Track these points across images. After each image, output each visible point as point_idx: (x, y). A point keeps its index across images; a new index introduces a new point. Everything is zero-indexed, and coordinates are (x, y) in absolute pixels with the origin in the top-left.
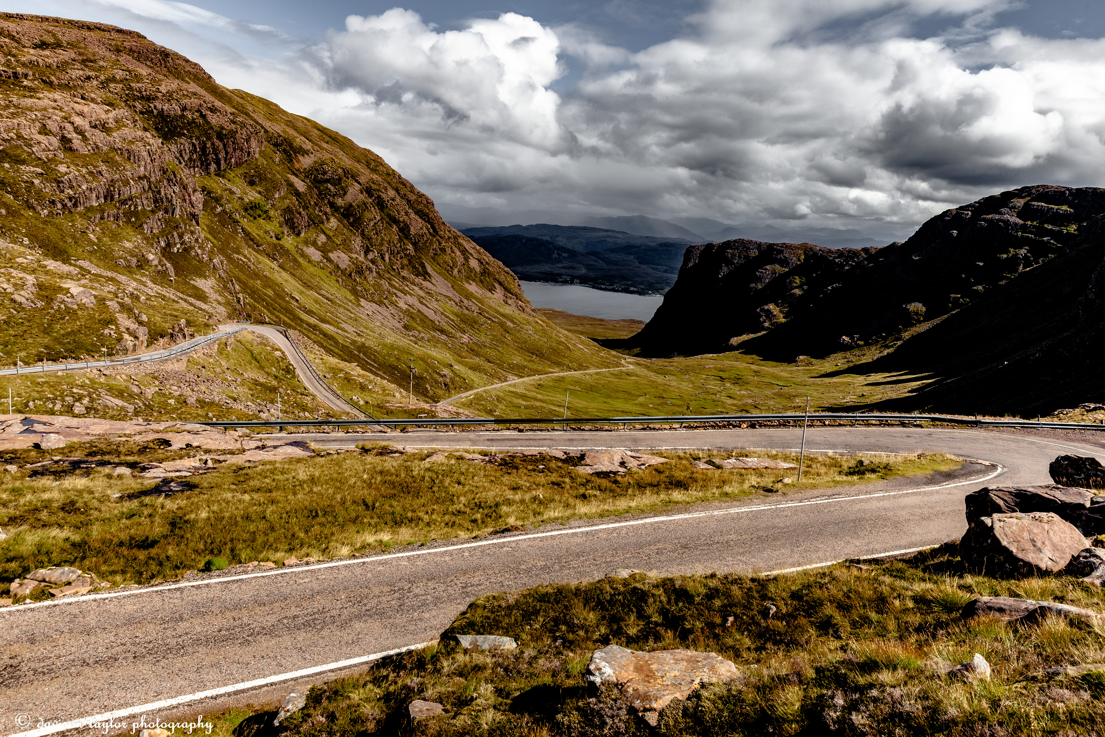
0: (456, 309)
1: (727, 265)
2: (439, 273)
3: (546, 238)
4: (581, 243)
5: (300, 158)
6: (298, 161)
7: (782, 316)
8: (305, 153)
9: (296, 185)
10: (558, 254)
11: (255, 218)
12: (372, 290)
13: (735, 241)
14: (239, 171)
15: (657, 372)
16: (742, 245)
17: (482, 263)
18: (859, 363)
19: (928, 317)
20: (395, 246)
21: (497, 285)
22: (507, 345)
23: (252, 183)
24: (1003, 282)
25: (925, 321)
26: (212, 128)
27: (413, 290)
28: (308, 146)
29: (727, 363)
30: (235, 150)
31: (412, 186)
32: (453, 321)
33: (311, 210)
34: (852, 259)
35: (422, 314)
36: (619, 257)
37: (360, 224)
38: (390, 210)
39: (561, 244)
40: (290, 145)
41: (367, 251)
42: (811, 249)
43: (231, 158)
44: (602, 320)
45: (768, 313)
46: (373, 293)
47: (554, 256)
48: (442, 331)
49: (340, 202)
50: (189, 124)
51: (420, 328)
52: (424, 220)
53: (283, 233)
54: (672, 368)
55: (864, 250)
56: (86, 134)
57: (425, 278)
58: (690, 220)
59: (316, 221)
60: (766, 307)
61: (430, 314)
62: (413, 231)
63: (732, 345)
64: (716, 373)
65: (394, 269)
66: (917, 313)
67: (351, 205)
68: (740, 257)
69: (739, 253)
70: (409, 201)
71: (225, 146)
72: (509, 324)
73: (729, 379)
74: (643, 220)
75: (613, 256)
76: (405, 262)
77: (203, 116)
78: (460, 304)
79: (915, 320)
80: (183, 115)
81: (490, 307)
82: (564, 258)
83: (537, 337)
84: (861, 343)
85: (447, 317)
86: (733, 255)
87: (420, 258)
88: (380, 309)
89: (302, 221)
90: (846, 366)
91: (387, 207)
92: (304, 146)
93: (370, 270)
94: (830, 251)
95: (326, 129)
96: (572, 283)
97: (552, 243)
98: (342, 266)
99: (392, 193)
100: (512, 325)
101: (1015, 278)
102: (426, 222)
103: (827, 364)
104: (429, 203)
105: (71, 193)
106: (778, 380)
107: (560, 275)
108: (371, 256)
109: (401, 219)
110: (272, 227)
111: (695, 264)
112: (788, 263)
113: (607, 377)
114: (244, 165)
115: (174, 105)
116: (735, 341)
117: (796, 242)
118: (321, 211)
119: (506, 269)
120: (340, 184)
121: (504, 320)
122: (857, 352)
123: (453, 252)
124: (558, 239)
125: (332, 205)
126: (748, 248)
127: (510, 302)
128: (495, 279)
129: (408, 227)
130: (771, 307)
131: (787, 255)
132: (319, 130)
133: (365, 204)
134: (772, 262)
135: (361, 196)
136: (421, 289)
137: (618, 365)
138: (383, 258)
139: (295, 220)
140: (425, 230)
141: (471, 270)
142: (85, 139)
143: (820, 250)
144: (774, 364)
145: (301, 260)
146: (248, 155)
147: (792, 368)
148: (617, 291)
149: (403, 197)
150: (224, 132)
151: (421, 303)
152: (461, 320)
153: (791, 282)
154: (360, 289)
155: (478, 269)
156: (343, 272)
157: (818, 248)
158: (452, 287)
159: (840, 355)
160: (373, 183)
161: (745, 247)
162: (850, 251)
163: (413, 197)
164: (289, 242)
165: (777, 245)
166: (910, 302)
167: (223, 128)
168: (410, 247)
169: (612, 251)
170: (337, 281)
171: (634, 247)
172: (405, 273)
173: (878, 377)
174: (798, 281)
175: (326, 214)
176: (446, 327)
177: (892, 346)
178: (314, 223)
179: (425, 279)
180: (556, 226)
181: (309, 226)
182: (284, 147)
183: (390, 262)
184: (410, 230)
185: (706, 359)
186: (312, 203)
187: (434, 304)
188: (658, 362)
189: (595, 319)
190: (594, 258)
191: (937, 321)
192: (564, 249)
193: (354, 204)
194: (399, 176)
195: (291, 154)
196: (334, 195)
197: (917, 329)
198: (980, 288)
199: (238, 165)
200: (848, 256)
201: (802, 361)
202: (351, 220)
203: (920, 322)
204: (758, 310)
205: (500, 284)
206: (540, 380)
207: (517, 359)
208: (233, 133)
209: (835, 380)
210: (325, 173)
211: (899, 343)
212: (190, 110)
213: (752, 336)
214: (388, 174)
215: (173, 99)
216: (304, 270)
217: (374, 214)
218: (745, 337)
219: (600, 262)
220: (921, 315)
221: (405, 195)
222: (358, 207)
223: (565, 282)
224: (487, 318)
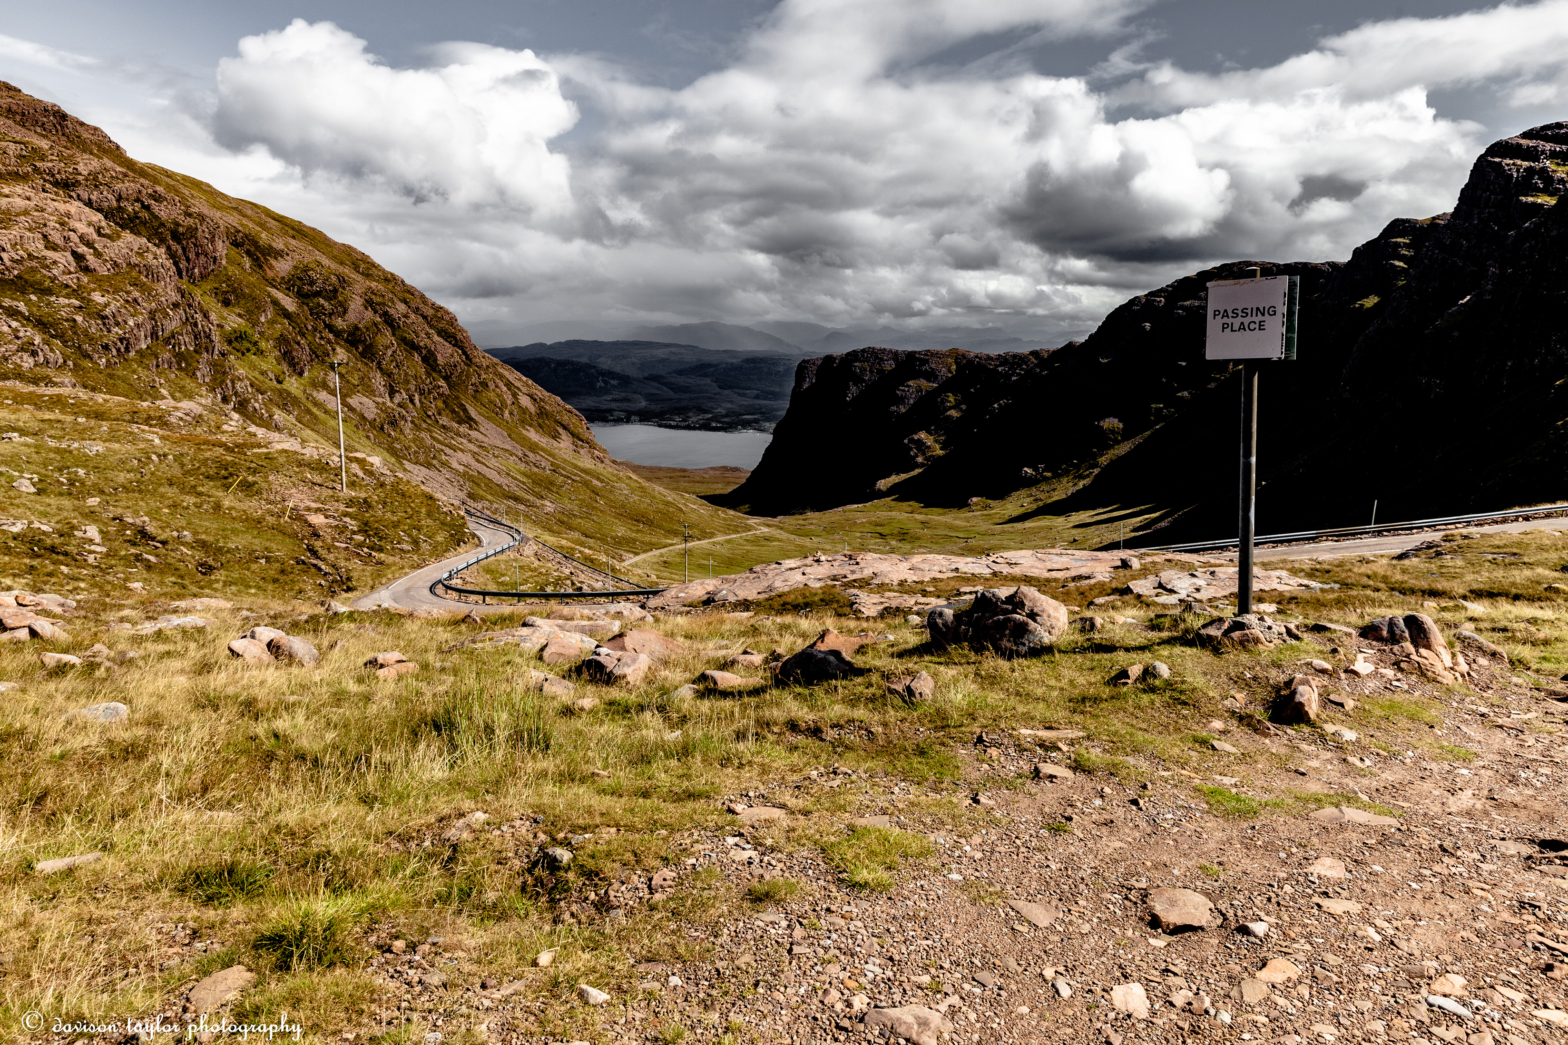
0: (522, 467)
1: (855, 384)
2: (488, 418)
3: (584, 360)
4: (634, 364)
5: (273, 262)
6: (271, 267)
7: (938, 446)
8: (278, 254)
9: (283, 302)
10: (604, 381)
11: (243, 354)
12: (414, 448)
13: (863, 351)
14: (208, 286)
15: (795, 532)
16: (872, 355)
17: (535, 400)
18: (1049, 501)
19: (1127, 435)
20: (423, 382)
21: (561, 430)
22: (602, 511)
23: (226, 303)
24: (1212, 385)
25: (1123, 441)
26: (163, 225)
27: (461, 443)
28: (279, 244)
29: (883, 515)
30: (197, 255)
31: (423, 296)
32: (524, 483)
33: (310, 338)
34: (1019, 366)
35: (484, 476)
36: (690, 381)
37: (373, 355)
38: (404, 331)
39: (605, 367)
40: (255, 243)
41: (392, 393)
42: (963, 355)
43: (194, 268)
44: (685, 471)
45: (920, 444)
46: (415, 452)
47: (598, 385)
48: (517, 499)
49: (339, 323)
50: (131, 220)
51: (489, 497)
52: (450, 343)
53: (284, 373)
54: (813, 527)
55: (1032, 353)
56: (96, 245)
57: (471, 426)
58: (781, 325)
59: (319, 353)
60: (916, 437)
61: (492, 475)
62: (441, 360)
63: (879, 490)
64: (872, 528)
65: (429, 416)
66: (1113, 431)
67: (356, 328)
68: (871, 371)
69: (871, 367)
70: (425, 317)
71: (184, 249)
72: (595, 482)
73: (892, 535)
74: (712, 328)
75: (682, 380)
76: (440, 404)
77: (147, 208)
78: (524, 459)
79: (1111, 439)
80: (120, 207)
81: (565, 460)
82: (613, 386)
83: (636, 498)
84: (1049, 474)
85: (516, 479)
86: (863, 370)
87: (457, 398)
88: (431, 473)
89: (302, 354)
90: (1034, 506)
91: (399, 327)
92: (274, 245)
93: (403, 418)
94: (989, 358)
95: (283, 217)
96: (628, 421)
97: (594, 367)
98: (370, 416)
99: (402, 307)
100: (599, 484)
101: (1226, 378)
102: (454, 345)
103: (1009, 506)
104: (453, 321)
105: (120, 332)
106: (956, 531)
107: (610, 411)
108: (397, 399)
109: (422, 344)
110: (270, 363)
111: (812, 386)
112: (936, 377)
113: (740, 545)
114: (211, 277)
115: (105, 193)
116: (883, 484)
117: (944, 348)
118: (322, 338)
119: (568, 406)
120: (336, 298)
121: (588, 478)
122: (1044, 487)
123: (497, 386)
124: (601, 360)
125: (331, 328)
126: (882, 359)
127: (582, 451)
128: (556, 421)
129: (433, 354)
130: (923, 435)
131: (933, 366)
132: (274, 219)
133: (375, 325)
134: (916, 376)
135: (367, 313)
136: (470, 441)
137: (748, 528)
138: (412, 401)
139: (294, 353)
140: (457, 358)
141: (524, 410)
142: (98, 254)
143: (976, 357)
144: (941, 510)
145: (314, 410)
146: (214, 262)
147: (964, 514)
148: (694, 428)
149: (417, 310)
150: (181, 229)
151: (478, 461)
152: (534, 482)
153: (943, 401)
154: (398, 447)
155: (532, 409)
156: (372, 423)
157: (972, 355)
158: (509, 436)
159: (1023, 492)
160: (372, 293)
161: (877, 357)
162: (1015, 356)
163: (430, 312)
164: (293, 385)
165: (919, 353)
166: (1103, 418)
167: (178, 224)
168: (442, 383)
169: (680, 373)
170: (368, 437)
171: (709, 365)
172: (444, 420)
173: (1084, 516)
174: (952, 399)
175: (329, 342)
176: (520, 493)
177: (1088, 476)
178: (317, 357)
179: (471, 428)
180: (595, 342)
181: (312, 360)
182: (246, 247)
183: (422, 406)
184: (436, 360)
185: (850, 511)
186: (310, 328)
187: (493, 462)
188: (790, 521)
189: (674, 470)
190: (656, 384)
191: (1139, 440)
192: (611, 374)
193: (360, 326)
194: (403, 282)
195: (258, 257)
196: (330, 315)
197: (1116, 452)
198: (1186, 394)
199: (203, 277)
200: (1014, 363)
201: (976, 504)
202: (361, 349)
203: (1118, 443)
204: (906, 441)
205: (565, 428)
206: (662, 555)
207: (621, 531)
208: (192, 231)
209: (1028, 524)
210: (312, 283)
211: (1096, 471)
212: (127, 200)
213: (903, 476)
214: (387, 280)
215: (101, 184)
216: (324, 424)
217: (386, 339)
218: (894, 479)
219: (665, 389)
220: (1118, 433)
221: (417, 309)
222: (367, 329)
223: (618, 421)
224: (565, 476)
